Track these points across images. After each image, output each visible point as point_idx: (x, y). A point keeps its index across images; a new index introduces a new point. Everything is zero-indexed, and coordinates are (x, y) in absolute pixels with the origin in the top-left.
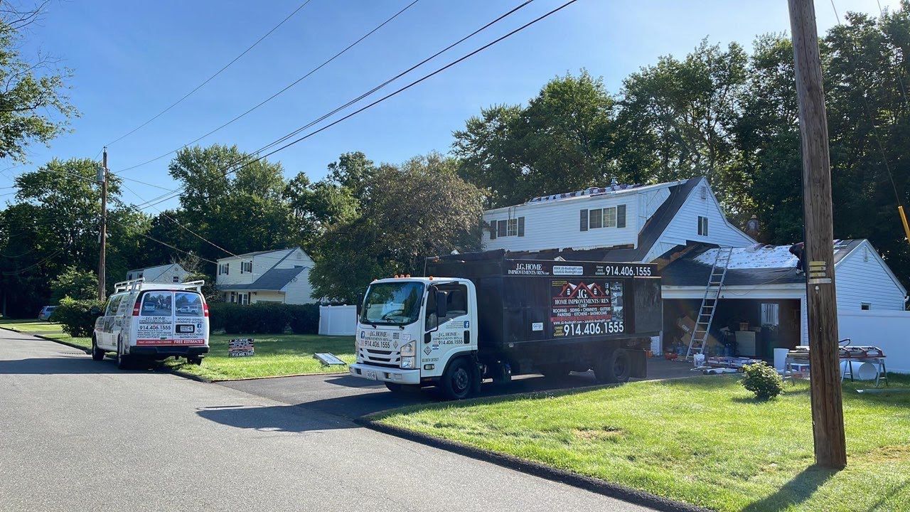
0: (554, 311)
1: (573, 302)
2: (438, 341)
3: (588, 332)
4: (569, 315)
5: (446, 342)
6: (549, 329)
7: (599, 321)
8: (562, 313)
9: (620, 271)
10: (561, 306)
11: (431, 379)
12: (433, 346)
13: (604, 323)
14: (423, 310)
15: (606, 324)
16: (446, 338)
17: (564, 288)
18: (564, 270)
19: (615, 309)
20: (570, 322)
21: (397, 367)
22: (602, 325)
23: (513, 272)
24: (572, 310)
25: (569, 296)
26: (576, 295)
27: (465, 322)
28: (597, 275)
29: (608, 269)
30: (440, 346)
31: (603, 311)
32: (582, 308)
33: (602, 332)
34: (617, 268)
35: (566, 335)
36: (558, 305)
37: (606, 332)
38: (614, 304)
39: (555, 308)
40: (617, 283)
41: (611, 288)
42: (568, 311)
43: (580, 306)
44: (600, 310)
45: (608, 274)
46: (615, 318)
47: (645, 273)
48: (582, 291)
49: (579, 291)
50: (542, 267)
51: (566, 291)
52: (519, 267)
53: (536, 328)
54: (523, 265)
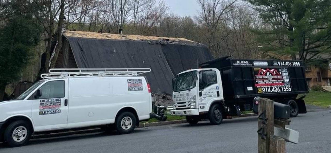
1: (265, 77)
2: (205, 95)
3: (274, 91)
4: (264, 83)
5: (209, 96)
6: (255, 89)
7: (279, 86)
8: (261, 82)
9: (285, 64)
10: (260, 79)
11: (203, 113)
12: (204, 98)
13: (281, 87)
14: (198, 82)
15: (282, 87)
16: (209, 94)
17: (260, 71)
18: (259, 64)
19: (285, 81)
20: (265, 87)
21: (189, 108)
22: (280, 88)
23: (235, 64)
24: (265, 81)
25: (262, 75)
26: (266, 75)
27: (217, 87)
28: (275, 66)
29: (279, 63)
30: (207, 98)
31: (280, 81)
32: (270, 80)
33: (281, 91)
34: (283, 62)
35: (264, 92)
36: (258, 79)
37: (283, 91)
38: (285, 78)
39: (257, 80)
40: (284, 69)
41: (282, 71)
42: (263, 81)
43: (268, 79)
44: (278, 81)
45: (279, 65)
46: (286, 85)
47: (297, 64)
48: (268, 73)
49: (267, 72)
50: (248, 62)
51: (261, 72)
52: (238, 62)
53: (249, 89)
54: (240, 61)
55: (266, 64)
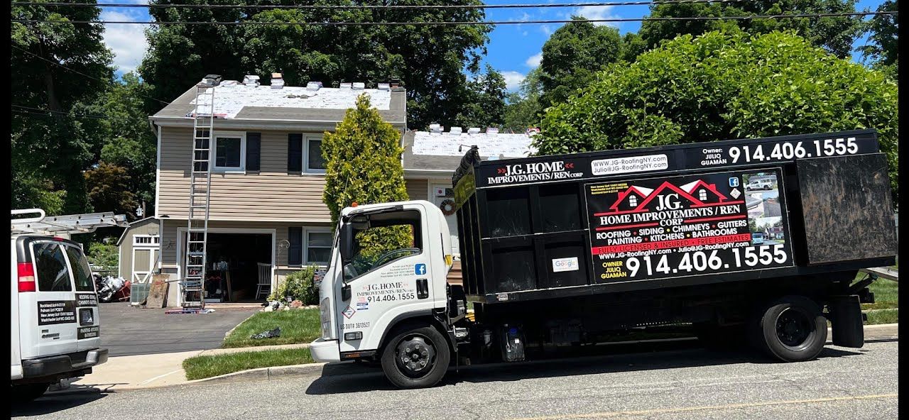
0: (599, 236)
1: (645, 217)
2: (366, 297)
3: (689, 268)
4: (638, 240)
5: (382, 297)
6: (590, 267)
7: (718, 246)
9: (767, 152)
10: (617, 227)
11: (358, 354)
13: (730, 249)
15: (736, 251)
16: (383, 292)
17: (622, 197)
18: (620, 165)
19: (760, 223)
20: (639, 254)
22: (726, 255)
23: (498, 180)
24: (643, 232)
25: (634, 208)
26: (652, 205)
27: (418, 267)
28: (706, 166)
29: (735, 152)
30: (372, 305)
31: (729, 227)
32: (671, 227)
33: (727, 266)
34: (759, 148)
35: (633, 275)
36: (609, 225)
37: (738, 264)
38: (755, 213)
40: (762, 174)
41: (745, 186)
42: (635, 233)
43: (664, 223)
44: (717, 228)
45: (735, 161)
46: (761, 240)
47: (841, 149)
48: (668, 198)
49: (661, 197)
50: (564, 166)
51: (627, 199)
52: (512, 171)
53: (561, 267)
54: (520, 166)
55: (661, 162)
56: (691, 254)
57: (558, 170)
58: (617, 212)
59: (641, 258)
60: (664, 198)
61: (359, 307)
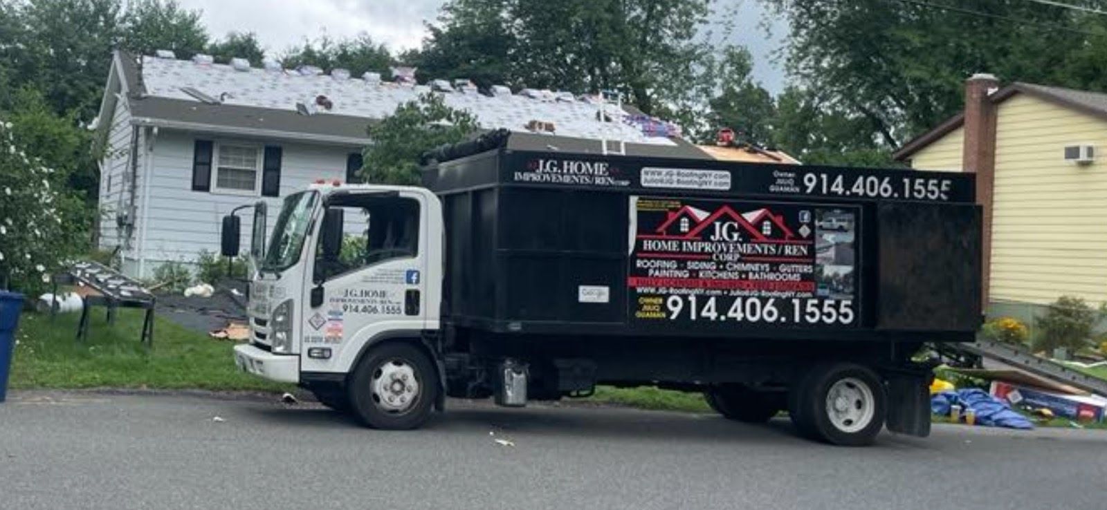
0: (639, 264)
1: (697, 247)
2: (341, 304)
3: (739, 316)
4: (684, 274)
5: (361, 307)
6: (624, 299)
7: (776, 294)
8: (665, 269)
9: (848, 184)
10: (662, 254)
11: (322, 377)
12: (330, 313)
13: (789, 300)
15: (796, 302)
16: (363, 301)
17: (672, 217)
18: (675, 178)
19: (828, 271)
20: (684, 291)
21: (270, 349)
22: (784, 306)
23: (527, 176)
24: (692, 265)
25: (684, 234)
26: (706, 233)
27: (410, 272)
28: (774, 192)
29: (810, 180)
30: (347, 316)
31: (790, 272)
32: (725, 263)
33: (783, 319)
34: (839, 179)
35: (673, 317)
36: (653, 252)
37: (797, 319)
38: (825, 259)
39: (642, 259)
40: (838, 211)
41: (817, 223)
42: (682, 265)
43: (717, 257)
44: (778, 270)
45: (809, 191)
46: (827, 292)
47: (933, 193)
48: (726, 226)
49: (718, 224)
50: (608, 169)
51: (677, 223)
52: (544, 167)
53: (588, 296)
54: (556, 162)
55: (723, 180)
56: (744, 299)
57: (601, 173)
58: (665, 236)
59: (685, 298)
60: (721, 226)
61: (330, 317)
